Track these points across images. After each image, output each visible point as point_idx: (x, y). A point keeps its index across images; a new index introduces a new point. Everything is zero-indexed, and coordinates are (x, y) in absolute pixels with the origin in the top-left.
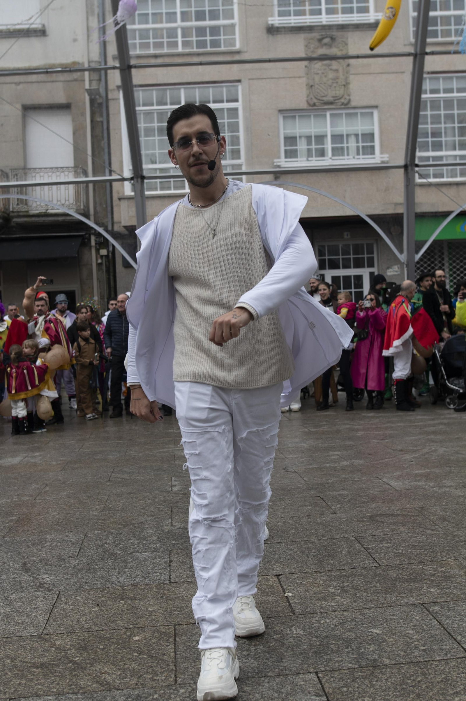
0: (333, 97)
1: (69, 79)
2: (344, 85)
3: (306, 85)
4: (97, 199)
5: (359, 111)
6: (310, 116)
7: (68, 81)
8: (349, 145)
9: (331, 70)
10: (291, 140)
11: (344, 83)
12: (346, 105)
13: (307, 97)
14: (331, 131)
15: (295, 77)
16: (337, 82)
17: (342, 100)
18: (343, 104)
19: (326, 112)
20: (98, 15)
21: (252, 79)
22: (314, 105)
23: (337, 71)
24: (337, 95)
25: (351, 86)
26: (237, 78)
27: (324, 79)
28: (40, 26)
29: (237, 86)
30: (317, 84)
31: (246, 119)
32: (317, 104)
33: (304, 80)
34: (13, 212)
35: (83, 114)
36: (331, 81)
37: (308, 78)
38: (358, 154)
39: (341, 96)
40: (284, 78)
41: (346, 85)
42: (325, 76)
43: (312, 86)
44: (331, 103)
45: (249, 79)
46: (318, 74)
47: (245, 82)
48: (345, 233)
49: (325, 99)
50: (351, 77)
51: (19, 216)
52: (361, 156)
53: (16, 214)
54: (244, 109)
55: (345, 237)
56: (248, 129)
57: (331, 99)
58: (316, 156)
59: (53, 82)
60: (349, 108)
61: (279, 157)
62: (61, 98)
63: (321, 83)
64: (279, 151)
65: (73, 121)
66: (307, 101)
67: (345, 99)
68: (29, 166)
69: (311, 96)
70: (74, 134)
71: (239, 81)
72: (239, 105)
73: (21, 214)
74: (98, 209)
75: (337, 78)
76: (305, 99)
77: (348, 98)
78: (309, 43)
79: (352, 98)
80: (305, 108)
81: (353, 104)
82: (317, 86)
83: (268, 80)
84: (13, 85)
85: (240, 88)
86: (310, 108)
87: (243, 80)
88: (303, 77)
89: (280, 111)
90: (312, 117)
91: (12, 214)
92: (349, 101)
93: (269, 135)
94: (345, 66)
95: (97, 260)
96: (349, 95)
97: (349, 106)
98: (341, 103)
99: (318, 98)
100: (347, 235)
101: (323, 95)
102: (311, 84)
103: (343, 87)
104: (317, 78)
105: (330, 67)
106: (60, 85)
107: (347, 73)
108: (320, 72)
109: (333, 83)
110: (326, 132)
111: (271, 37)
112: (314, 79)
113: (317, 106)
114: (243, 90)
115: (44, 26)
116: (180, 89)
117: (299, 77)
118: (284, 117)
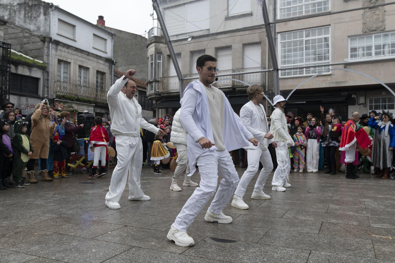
0: (376, 27)
1: (260, 32)
2: (382, 21)
3: (362, 23)
4: (270, 80)
5: (390, 33)
6: (364, 38)
7: (260, 33)
8: (388, 49)
9: (375, 15)
10: (354, 50)
11: (382, 20)
12: (383, 31)
13: (363, 29)
14: (375, 44)
15: (357, 20)
16: (378, 20)
17: (381, 28)
18: (381, 30)
19: (372, 35)
20: (273, 5)
21: (336, 23)
22: (366, 32)
23: (378, 15)
24: (378, 26)
25: (386, 21)
26: (328, 24)
27: (372, 19)
28: (250, 12)
29: (329, 28)
30: (368, 22)
31: (332, 41)
32: (367, 32)
33: (361, 21)
34: (236, 86)
35: (265, 45)
36: (375, 20)
37: (363, 20)
38: (389, 54)
39: (380, 26)
40: (351, 21)
41: (383, 21)
42: (372, 18)
43: (365, 24)
44: (375, 30)
45: (334, 24)
46: (368, 17)
47: (332, 25)
48: (383, 92)
49: (372, 29)
50: (386, 17)
51: (238, 87)
52: (390, 55)
53: (237, 87)
54: (332, 37)
55: (383, 94)
56: (333, 46)
57: (375, 29)
58: (366, 56)
59: (254, 33)
60: (385, 32)
61: (347, 58)
62: (257, 40)
63: (370, 22)
64: (347, 55)
65: (262, 48)
66: (362, 31)
67: (382, 28)
68: (244, 67)
69: (365, 28)
70: (262, 54)
71: (330, 25)
72: (329, 36)
73: (239, 86)
74: (270, 84)
75: (379, 18)
76: (361, 30)
77: (384, 27)
78: (364, 3)
79: (386, 27)
80: (361, 34)
81: (387, 29)
82: (367, 23)
83: (343, 23)
84: (240, 36)
85: (330, 28)
86: (364, 34)
87: (331, 24)
88: (361, 20)
89: (348, 37)
90: (357, 39)
91: (235, 87)
92: (385, 28)
93: (343, 48)
94: (383, 12)
95: (268, 105)
96: (385, 26)
97: (384, 31)
98: (380, 30)
99: (368, 29)
100: (384, 93)
101: (370, 27)
102: (364, 22)
103: (381, 22)
104: (368, 19)
105: (375, 13)
106: (257, 35)
107: (384, 15)
108: (369, 16)
109: (376, 21)
110: (372, 44)
111: (345, 3)
112: (366, 20)
113: (368, 33)
114: (331, 29)
115: (252, 11)
116: (303, 31)
117: (359, 20)
118: (351, 40)
